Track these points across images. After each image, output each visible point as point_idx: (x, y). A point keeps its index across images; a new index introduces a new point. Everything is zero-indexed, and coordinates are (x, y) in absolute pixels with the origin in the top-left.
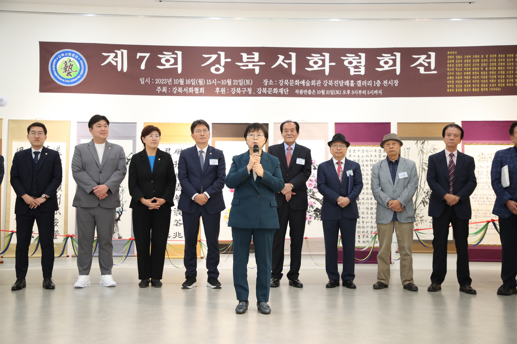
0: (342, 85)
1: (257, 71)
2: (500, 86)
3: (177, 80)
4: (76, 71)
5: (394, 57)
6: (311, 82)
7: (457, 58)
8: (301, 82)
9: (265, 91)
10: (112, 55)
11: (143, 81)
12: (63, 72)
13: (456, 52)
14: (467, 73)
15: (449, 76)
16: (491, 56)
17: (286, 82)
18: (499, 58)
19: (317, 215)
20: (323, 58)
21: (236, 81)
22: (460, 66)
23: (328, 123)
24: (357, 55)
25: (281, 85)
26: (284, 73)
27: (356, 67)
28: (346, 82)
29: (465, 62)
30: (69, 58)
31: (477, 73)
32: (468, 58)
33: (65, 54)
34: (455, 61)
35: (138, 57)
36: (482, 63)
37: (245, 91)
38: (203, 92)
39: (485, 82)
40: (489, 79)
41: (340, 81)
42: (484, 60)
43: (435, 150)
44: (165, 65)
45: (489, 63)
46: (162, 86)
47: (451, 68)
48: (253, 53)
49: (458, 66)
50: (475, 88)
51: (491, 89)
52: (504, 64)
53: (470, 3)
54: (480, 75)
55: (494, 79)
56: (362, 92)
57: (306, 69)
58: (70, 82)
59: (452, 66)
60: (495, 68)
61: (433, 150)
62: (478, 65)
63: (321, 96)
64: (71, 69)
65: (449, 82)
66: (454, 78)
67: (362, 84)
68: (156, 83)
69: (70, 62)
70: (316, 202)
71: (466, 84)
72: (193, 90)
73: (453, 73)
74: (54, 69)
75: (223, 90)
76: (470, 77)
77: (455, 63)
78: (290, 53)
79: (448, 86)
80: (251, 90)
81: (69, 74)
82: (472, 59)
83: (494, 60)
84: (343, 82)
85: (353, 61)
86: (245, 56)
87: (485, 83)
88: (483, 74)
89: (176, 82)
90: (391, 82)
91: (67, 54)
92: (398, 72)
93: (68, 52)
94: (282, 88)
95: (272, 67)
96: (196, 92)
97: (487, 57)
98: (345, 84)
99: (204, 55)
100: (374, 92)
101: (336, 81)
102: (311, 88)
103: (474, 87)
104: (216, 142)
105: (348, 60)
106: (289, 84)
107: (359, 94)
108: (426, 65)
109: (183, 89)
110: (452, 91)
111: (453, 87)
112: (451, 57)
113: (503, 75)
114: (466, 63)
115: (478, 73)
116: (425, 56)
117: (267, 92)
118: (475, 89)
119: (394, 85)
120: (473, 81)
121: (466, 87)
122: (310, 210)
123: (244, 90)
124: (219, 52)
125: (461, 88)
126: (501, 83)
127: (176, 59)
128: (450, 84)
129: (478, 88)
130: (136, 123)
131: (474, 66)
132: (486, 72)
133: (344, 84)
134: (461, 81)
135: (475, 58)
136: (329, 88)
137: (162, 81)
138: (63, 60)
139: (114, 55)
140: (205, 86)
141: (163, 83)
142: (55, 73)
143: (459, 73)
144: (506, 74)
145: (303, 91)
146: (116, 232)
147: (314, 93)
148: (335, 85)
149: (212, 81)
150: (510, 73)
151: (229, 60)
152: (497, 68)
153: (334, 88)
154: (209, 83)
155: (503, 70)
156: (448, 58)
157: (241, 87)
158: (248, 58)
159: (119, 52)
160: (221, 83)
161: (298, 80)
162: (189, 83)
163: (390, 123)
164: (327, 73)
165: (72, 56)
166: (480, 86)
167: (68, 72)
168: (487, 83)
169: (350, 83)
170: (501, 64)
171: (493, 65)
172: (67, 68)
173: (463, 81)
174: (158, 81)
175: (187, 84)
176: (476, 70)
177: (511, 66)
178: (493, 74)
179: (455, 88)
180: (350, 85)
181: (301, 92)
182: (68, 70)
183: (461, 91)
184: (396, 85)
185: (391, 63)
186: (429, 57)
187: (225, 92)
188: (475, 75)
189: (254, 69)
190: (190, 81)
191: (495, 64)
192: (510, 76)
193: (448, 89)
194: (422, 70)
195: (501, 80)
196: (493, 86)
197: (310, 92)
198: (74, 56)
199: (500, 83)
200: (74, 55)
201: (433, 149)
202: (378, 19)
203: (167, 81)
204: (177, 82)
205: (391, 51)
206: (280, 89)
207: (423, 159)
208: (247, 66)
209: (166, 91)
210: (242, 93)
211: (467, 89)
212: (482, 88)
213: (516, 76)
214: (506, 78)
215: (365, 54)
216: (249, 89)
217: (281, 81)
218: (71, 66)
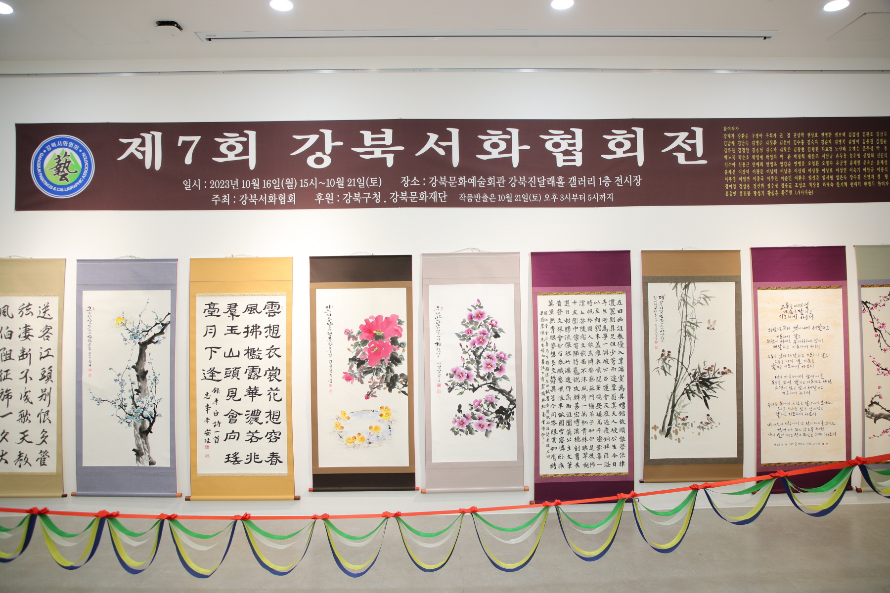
0: (542, 185)
1: (390, 162)
2: (813, 186)
3: (248, 182)
4: (76, 172)
5: (633, 136)
6: (487, 180)
7: (739, 138)
8: (470, 181)
9: (404, 196)
10: (137, 142)
11: (188, 184)
12: (55, 175)
13: (737, 128)
14: (758, 164)
15: (728, 169)
16: (795, 135)
17: (443, 181)
18: (809, 139)
19: (501, 419)
20: (508, 137)
21: (353, 181)
22: (746, 151)
23: (519, 253)
24: (567, 132)
25: (434, 185)
26: (438, 164)
27: (566, 153)
28: (549, 180)
29: (754, 145)
30: (63, 150)
31: (774, 163)
32: (757, 138)
33: (57, 144)
34: (736, 143)
35: (180, 144)
36: (781, 146)
37: (369, 197)
38: (294, 201)
39: (788, 179)
40: (794, 174)
41: (538, 178)
42: (785, 142)
43: (707, 299)
44: (226, 156)
45: (792, 146)
46: (221, 192)
47: (731, 154)
48: (382, 130)
49: (742, 152)
50: (771, 189)
51: (797, 192)
52: (817, 149)
53: (765, 38)
54: (779, 168)
55: (802, 174)
56: (578, 196)
57: (478, 156)
58: (65, 190)
59: (731, 152)
60: (803, 156)
61: (704, 298)
62: (775, 150)
63: (505, 204)
64: (67, 168)
66: (737, 172)
67: (577, 182)
68: (211, 188)
69: (66, 157)
70: (500, 396)
73: (734, 164)
74: (39, 171)
75: (329, 197)
76: (762, 170)
77: (737, 147)
78: (448, 129)
79: (727, 185)
80: (379, 196)
81: (64, 177)
82: (764, 139)
83: (801, 142)
85: (561, 142)
86: (367, 136)
87: (788, 182)
88: (784, 165)
89: (246, 184)
90: (629, 179)
91: (61, 143)
92: (641, 162)
93: (62, 140)
94: (436, 192)
95: (417, 155)
96: (281, 202)
97: (789, 137)
98: (548, 184)
99: (295, 137)
100: (599, 197)
101: (532, 178)
102: (488, 190)
103: (769, 188)
104: (317, 290)
105: (552, 140)
106: (448, 184)
107: (572, 201)
108: (689, 149)
109: (258, 197)
110: (733, 195)
112: (729, 136)
113: (816, 167)
115: (776, 164)
116: (686, 134)
117: (409, 200)
118: (771, 192)
119: (634, 183)
120: (768, 178)
121: (757, 187)
122: (488, 411)
123: (367, 196)
124: (321, 130)
125: (748, 190)
126: (814, 181)
127: (245, 145)
128: (729, 183)
129: (777, 189)
130: (176, 260)
131: (768, 151)
132: (788, 162)
133: (546, 182)
134: (748, 178)
135: (770, 139)
136: (519, 190)
137: (221, 185)
138: (55, 154)
139: (139, 141)
140: (298, 191)
141: (224, 188)
142: (41, 177)
143: (744, 164)
144: (821, 167)
145: (473, 196)
146: (145, 453)
147: (493, 200)
148: (531, 184)
150: (828, 165)
151: (340, 144)
152: (806, 156)
153: (528, 189)
154: (304, 185)
155: (816, 160)
156: (725, 138)
157: (362, 191)
158: (373, 139)
159: (148, 137)
160: (326, 184)
161: (465, 177)
162: (269, 185)
163: (629, 252)
164: (515, 163)
165: (69, 146)
166: (780, 186)
167: (63, 173)
168: (790, 182)
169: (556, 180)
170: (813, 149)
171: (799, 151)
172: (60, 167)
173: (751, 178)
174: (214, 185)
175: (265, 187)
176: (772, 159)
177: (829, 152)
178: (800, 165)
179: (738, 189)
180: (556, 185)
181: (470, 198)
182: (63, 171)
183: (749, 195)
184: (638, 184)
185: (628, 145)
186: (692, 136)
187: (332, 200)
188: (770, 168)
189: (385, 158)
190: (271, 183)
191: (803, 149)
192: (828, 170)
193: (727, 192)
194: (681, 158)
195: (814, 177)
196: (801, 187)
197: (485, 197)
198: (72, 147)
199: (812, 181)
202: (603, 70)
203: (230, 184)
204: (248, 186)
205: (627, 125)
206: (432, 194)
207: (686, 316)
208: (372, 153)
209: (228, 201)
210: (363, 201)
211: (759, 192)
212: (783, 189)
213: (837, 170)
214: (821, 174)
215: (581, 130)
216: (375, 194)
217: (434, 179)
218: (67, 164)
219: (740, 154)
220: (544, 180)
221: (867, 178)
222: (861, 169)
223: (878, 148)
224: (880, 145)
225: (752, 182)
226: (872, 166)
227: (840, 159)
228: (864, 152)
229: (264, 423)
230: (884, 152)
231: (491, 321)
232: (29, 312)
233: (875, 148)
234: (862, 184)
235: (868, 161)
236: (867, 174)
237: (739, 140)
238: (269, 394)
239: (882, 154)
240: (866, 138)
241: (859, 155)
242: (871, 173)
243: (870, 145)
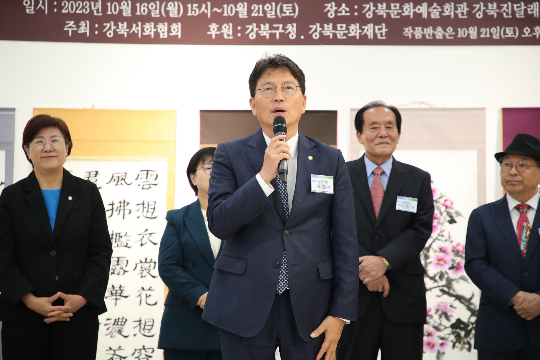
0: (520, 15)
3: (115, 6)
6: (443, 8)
8: (419, 9)
9: (328, 30)
11: (30, 5)
17: (382, 9)
19: (458, 336)
21: (259, 8)
23: (484, 109)
25: (369, 15)
28: (530, 7)
37: (281, 30)
38: (179, 34)
41: (515, 6)
46: (78, 18)
63: (467, 42)
68: (63, 11)
70: (457, 303)
72: (153, 30)
80: (295, 29)
84: (523, 7)
89: (112, 9)
94: (372, 25)
96: (161, 34)
98: (530, 12)
101: (506, 5)
102: (444, 22)
106: (388, 14)
109: (130, 27)
117: (335, 35)
122: (440, 324)
123: (277, 28)
130: (13, 110)
133: (526, 11)
136: (488, 21)
137: (77, 8)
140: (184, 20)
141: (81, 12)
145: (423, 30)
147: (450, 36)
148: (505, 14)
149: (200, 7)
153: (500, 21)
154: (193, 12)
157: (271, 22)
160: (223, 12)
161: (411, 4)
162: (144, 11)
169: (539, 8)
174: (68, 7)
175: (138, 13)
181: (418, 33)
187: (231, 33)
190: (148, 7)
197: (439, 33)
203: (90, 7)
204: (115, 10)
206: (367, 27)
209: (88, 31)
210: (273, 36)
216: (289, 26)
217: (369, 7)
229: (131, 336)
231: (445, 201)
238: (140, 295)
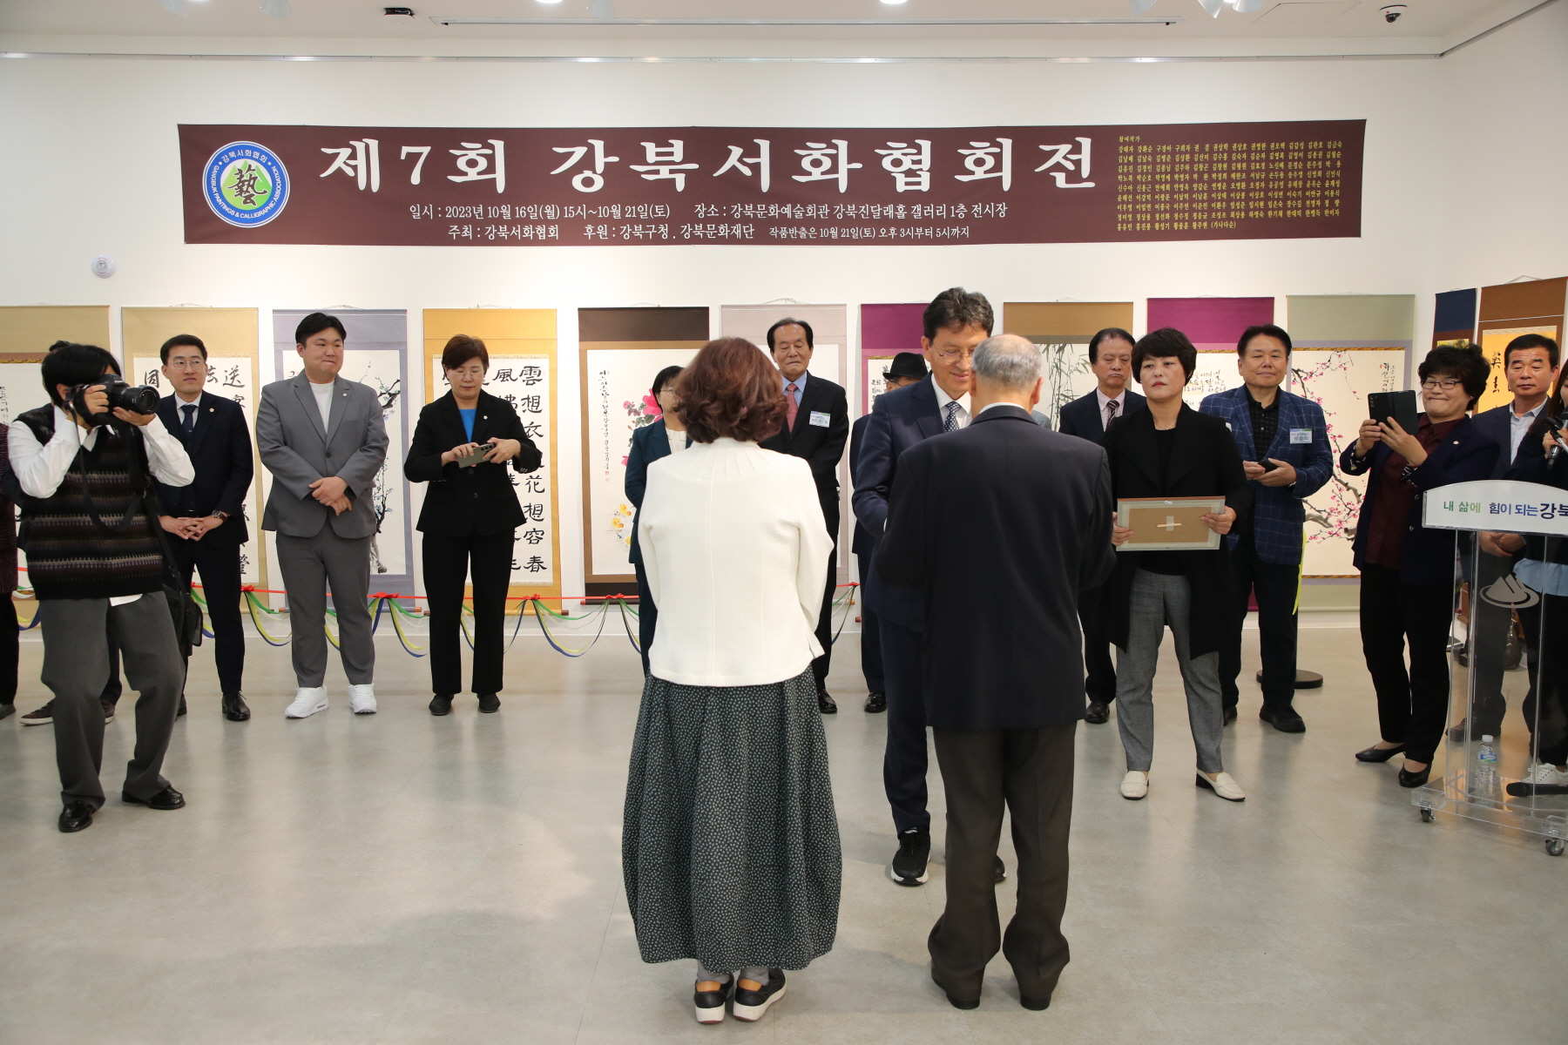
0: (877, 216)
1: (680, 186)
2: (1236, 216)
3: (496, 208)
4: (265, 192)
5: (997, 150)
6: (806, 209)
7: (1140, 151)
8: (784, 210)
9: (699, 230)
10: (345, 152)
11: (417, 211)
12: (236, 196)
13: (1138, 138)
14: (1163, 187)
15: (1123, 194)
16: (1216, 147)
17: (749, 210)
18: (1234, 152)
20: (833, 151)
21: (632, 209)
22: (1147, 169)
23: (845, 305)
24: (912, 145)
25: (737, 216)
26: (744, 187)
27: (910, 173)
28: (886, 209)
29: (1159, 161)
30: (246, 162)
31: (1184, 186)
32: (1164, 151)
33: (236, 153)
34: (1135, 159)
35: (403, 157)
36: (1195, 163)
37: (653, 231)
38: (557, 235)
39: (1203, 208)
40: (1210, 200)
41: (872, 207)
42: (1201, 156)
44: (465, 174)
45: (1211, 162)
46: (461, 223)
47: (1127, 174)
48: (670, 141)
49: (1142, 170)
50: (1179, 221)
51: (1214, 224)
52: (1244, 165)
53: (1168, 24)
54: (1191, 191)
55: (1222, 200)
56: (924, 231)
57: (794, 177)
58: (252, 217)
59: (1128, 171)
60: (1225, 175)
61: (1083, 365)
62: (1187, 167)
63: (828, 241)
64: (252, 187)
65: (1122, 207)
66: (1134, 197)
67: (923, 213)
68: (447, 216)
69: (250, 172)
71: (1160, 212)
72: (532, 232)
73: (1131, 188)
74: (215, 190)
76: (1168, 195)
77: (1135, 164)
78: (756, 141)
79: (1120, 216)
80: (667, 230)
81: (248, 199)
82: (1173, 153)
83: (1223, 156)
85: (903, 158)
86: (651, 149)
87: (1203, 211)
88: (1198, 189)
89: (492, 213)
90: (990, 208)
91: (242, 152)
92: (1006, 185)
93: (244, 148)
94: (740, 225)
95: (715, 175)
96: (540, 236)
97: (1207, 150)
98: (885, 214)
99: (555, 149)
100: (951, 232)
101: (864, 207)
102: (807, 222)
103: (1176, 219)
104: (590, 352)
105: (894, 158)
106: (755, 215)
107: (916, 236)
108: (1071, 167)
109: (510, 230)
110: (1127, 229)
111: (1130, 219)
112: (1126, 149)
113: (1241, 191)
114: (1161, 163)
115: (1187, 188)
116: (1068, 147)
117: (705, 234)
118: (1179, 224)
119: (997, 214)
120: (1176, 206)
121: (1160, 218)
123: (651, 229)
124: (590, 141)
125: (1148, 222)
126: (1238, 210)
127: (491, 159)
128: (1123, 213)
129: (1187, 221)
130: (405, 311)
131: (1177, 170)
132: (1203, 184)
133: (882, 212)
135: (1181, 153)
136: (848, 222)
137: (460, 213)
138: (235, 167)
139: (348, 151)
140: (561, 222)
141: (464, 216)
142: (218, 197)
143: (1144, 187)
144: (1248, 190)
145: (788, 230)
147: (813, 236)
148: (862, 215)
150: (1258, 188)
151: (615, 159)
152: (1229, 176)
153: (858, 222)
154: (570, 214)
155: (1241, 181)
156: (1121, 152)
157: (645, 223)
158: (658, 154)
159: (360, 146)
160: (598, 214)
161: (777, 205)
162: (523, 214)
164: (843, 187)
165: (254, 156)
166: (1191, 216)
167: (247, 194)
168: (1205, 211)
169: (896, 210)
170: (1239, 165)
171: (1220, 169)
172: (243, 185)
173: (1153, 207)
174: (451, 212)
175: (518, 216)
177: (1261, 170)
178: (1220, 188)
179: (1134, 221)
180: (895, 215)
181: (784, 233)
182: (247, 191)
183: (1149, 229)
184: (1002, 215)
185: (990, 162)
186: (1077, 149)
187: (606, 234)
188: (1179, 192)
189: (674, 179)
190: (526, 211)
191: (1225, 166)
192: (1257, 194)
193: (1119, 225)
194: (1061, 180)
195: (1238, 204)
196: (1219, 218)
197: (803, 233)
198: (257, 158)
199: (1236, 210)
200: (258, 154)
201: (1083, 362)
202: (961, 59)
203: (472, 211)
204: (496, 214)
205: (990, 134)
206: (735, 227)
207: (1060, 387)
208: (657, 172)
209: (471, 235)
210: (646, 236)
211: (1162, 225)
212: (1195, 221)
213: (1270, 194)
214: (1248, 199)
215: (929, 143)
216: (662, 226)
217: (737, 207)
218: (252, 181)
219: (1138, 174)
220: (879, 210)
221: (1311, 205)
222: (1304, 194)
223: (1328, 163)
224: (1331, 159)
225: (1153, 212)
226: (1318, 189)
227: (1274, 180)
228: (1309, 170)
230: (1337, 169)
232: (211, 378)
233: (1324, 164)
234: (1303, 213)
235: (1314, 182)
236: (1311, 199)
237: (1139, 154)
238: (528, 483)
239: (1333, 173)
240: (1313, 150)
241: (1301, 173)
242: (1316, 198)
243: (1317, 160)
